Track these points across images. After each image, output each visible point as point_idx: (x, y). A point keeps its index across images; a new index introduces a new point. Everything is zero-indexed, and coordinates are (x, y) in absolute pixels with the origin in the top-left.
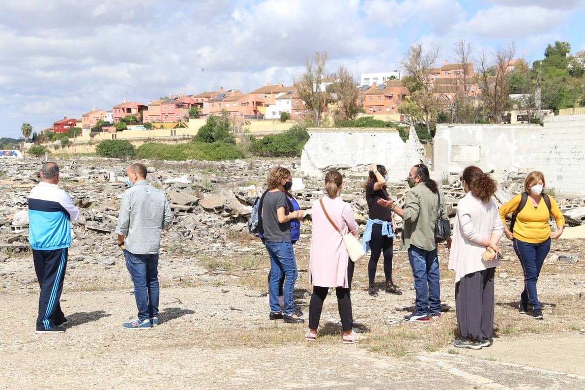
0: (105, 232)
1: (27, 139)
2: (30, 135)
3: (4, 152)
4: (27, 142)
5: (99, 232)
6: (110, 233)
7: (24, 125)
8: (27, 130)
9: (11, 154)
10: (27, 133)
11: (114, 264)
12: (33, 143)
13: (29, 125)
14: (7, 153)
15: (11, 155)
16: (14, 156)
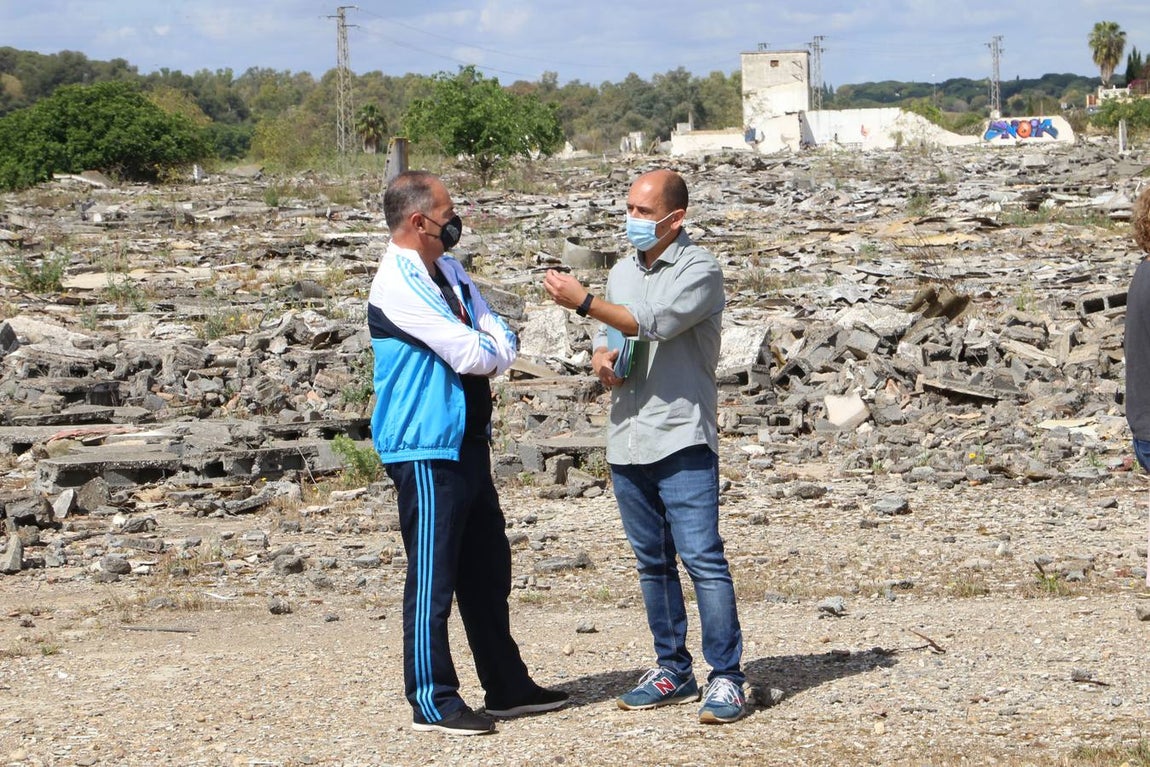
0: (978, 401)
1: (1106, 77)
2: (1117, 62)
3: (1014, 123)
4: (1107, 87)
5: (957, 398)
6: (994, 401)
7: (1098, 27)
8: (1109, 46)
9: (1038, 131)
10: (1108, 56)
11: (904, 510)
12: (1127, 90)
13: (1114, 28)
14: (1026, 127)
15: (1038, 134)
16: (1047, 137)
